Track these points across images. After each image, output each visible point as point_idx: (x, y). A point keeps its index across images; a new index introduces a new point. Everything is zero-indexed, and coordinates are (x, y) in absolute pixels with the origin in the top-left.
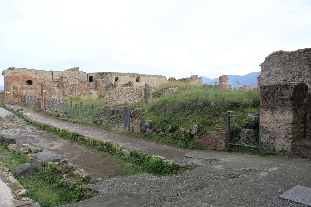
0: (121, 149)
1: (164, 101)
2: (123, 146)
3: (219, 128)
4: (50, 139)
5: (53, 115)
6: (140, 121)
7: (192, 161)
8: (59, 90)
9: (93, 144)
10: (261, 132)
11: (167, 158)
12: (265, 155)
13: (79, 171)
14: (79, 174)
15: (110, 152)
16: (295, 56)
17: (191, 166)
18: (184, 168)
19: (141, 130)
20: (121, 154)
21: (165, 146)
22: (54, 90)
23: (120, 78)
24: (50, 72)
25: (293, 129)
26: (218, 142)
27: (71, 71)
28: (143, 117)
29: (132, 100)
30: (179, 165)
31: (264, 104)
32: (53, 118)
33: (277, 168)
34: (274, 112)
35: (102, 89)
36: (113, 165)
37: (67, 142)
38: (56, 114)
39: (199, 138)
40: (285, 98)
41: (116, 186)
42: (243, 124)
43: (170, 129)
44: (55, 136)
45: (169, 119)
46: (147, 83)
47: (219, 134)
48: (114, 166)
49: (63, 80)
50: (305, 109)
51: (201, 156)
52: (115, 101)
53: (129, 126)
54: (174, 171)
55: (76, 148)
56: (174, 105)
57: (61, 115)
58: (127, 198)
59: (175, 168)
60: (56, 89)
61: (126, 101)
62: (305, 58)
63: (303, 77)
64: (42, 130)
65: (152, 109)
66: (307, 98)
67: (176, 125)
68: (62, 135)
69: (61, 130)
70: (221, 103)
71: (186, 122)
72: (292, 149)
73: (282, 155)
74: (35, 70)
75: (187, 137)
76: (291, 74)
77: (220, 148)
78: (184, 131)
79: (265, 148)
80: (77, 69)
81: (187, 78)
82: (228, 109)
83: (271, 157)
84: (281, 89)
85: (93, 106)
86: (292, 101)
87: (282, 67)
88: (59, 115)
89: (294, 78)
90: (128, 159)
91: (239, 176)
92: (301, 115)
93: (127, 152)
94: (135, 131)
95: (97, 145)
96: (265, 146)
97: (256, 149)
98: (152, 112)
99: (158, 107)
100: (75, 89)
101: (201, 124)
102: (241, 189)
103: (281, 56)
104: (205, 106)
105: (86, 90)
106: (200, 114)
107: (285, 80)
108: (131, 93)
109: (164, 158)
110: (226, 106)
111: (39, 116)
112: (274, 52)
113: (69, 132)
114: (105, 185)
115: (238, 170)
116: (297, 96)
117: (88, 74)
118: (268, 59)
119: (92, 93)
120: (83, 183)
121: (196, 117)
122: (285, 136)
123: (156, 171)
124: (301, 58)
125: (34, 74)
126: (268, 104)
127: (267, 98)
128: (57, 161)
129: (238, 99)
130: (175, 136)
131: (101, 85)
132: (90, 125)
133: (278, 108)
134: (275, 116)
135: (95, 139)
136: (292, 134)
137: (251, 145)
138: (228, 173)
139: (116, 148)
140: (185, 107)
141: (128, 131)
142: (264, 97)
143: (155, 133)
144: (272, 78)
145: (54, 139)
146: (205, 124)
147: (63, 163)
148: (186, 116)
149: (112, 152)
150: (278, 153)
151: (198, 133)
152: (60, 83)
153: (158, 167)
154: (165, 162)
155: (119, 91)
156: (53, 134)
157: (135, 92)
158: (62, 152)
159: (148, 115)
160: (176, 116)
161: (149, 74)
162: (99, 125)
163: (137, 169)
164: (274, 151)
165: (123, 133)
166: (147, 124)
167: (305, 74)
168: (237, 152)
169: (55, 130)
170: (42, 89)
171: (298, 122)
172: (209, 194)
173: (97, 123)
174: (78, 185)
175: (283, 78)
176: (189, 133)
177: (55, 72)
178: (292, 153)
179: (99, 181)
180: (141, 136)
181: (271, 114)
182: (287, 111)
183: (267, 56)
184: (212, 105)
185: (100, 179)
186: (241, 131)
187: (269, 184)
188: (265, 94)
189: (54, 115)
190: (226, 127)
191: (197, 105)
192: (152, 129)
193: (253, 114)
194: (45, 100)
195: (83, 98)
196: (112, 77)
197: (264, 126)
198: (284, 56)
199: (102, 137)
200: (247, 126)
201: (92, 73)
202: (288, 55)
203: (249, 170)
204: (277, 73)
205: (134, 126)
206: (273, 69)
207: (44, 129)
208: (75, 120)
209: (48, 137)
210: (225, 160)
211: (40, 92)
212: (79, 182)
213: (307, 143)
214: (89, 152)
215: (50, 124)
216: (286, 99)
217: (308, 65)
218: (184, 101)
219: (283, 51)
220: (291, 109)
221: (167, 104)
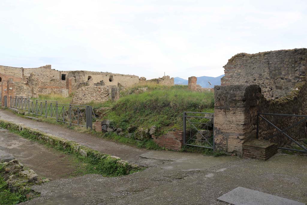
0: (79, 149)
1: (126, 101)
2: (81, 145)
3: (176, 129)
4: (10, 138)
5: (18, 113)
6: (101, 120)
7: (145, 162)
8: (29, 87)
9: (53, 144)
10: (215, 133)
11: (122, 158)
12: (218, 156)
13: (27, 172)
14: (27, 175)
15: (68, 152)
16: (256, 59)
17: (143, 166)
18: (136, 168)
19: (103, 129)
20: (78, 154)
21: (124, 146)
22: (22, 88)
23: (93, 76)
24: (21, 69)
25: (245, 130)
26: (174, 143)
27: (43, 69)
28: (105, 116)
29: (99, 99)
30: (132, 165)
31: (217, 104)
32: (18, 116)
33: (225, 169)
34: (227, 113)
35: (73, 87)
36: (69, 164)
37: (27, 141)
38: (22, 112)
39: (156, 138)
40: (237, 99)
41: (60, 187)
42: (200, 125)
43: (130, 129)
44: (16, 135)
45: (130, 119)
46: (120, 82)
47: (176, 134)
48: (69, 166)
49: (33, 78)
50: (257, 110)
51: (156, 157)
52: (81, 99)
53: (91, 125)
54: (128, 172)
55: (35, 148)
56: (135, 105)
57: (26, 113)
58: (65, 200)
59: (128, 168)
60: (25, 87)
61: (92, 100)
62: (265, 61)
63: (263, 79)
64: (4, 129)
65: (114, 109)
66: (260, 99)
67: (136, 125)
68: (23, 134)
69: (23, 128)
70: (180, 104)
71: (145, 123)
72: (243, 150)
73: (234, 156)
74: (4, 66)
75: (146, 138)
76: (252, 76)
77: (177, 149)
78: (142, 131)
79: (218, 149)
80: (49, 67)
81: (159, 78)
82: (186, 109)
83: (223, 158)
84: (233, 90)
85: (57, 104)
86: (244, 102)
87: (243, 69)
88: (24, 113)
89: (255, 80)
90: (84, 159)
91: (185, 178)
92: (253, 116)
93: (84, 152)
94: (96, 130)
95: (57, 144)
96: (218, 147)
97: (210, 149)
98: (114, 112)
99: (120, 106)
100: (46, 87)
101: (159, 124)
102: (182, 191)
103: (243, 59)
104: (164, 106)
105: (57, 88)
106: (159, 114)
107: (247, 82)
108: (98, 92)
109: (119, 158)
110: (185, 107)
111: (4, 114)
112: (237, 54)
113: (31, 131)
114: (50, 186)
115: (186, 172)
116: (249, 97)
117: (60, 72)
118: (231, 61)
119: (63, 91)
120: (28, 184)
121: (155, 117)
122: (237, 137)
123: (110, 171)
124: (261, 61)
125: (3, 71)
126: (221, 105)
127: (221, 99)
128: (7, 161)
129: (197, 99)
130: (134, 136)
131: (73, 84)
132: (54, 124)
133: (231, 109)
134: (228, 117)
135: (55, 138)
136: (244, 135)
137: (206, 146)
138: (176, 174)
139: (74, 148)
140: (146, 106)
141: (90, 131)
142: (218, 98)
143: (115, 133)
144: (235, 80)
145: (15, 138)
146: (163, 124)
147: (13, 163)
148: (146, 116)
149: (70, 151)
150: (230, 154)
151: (156, 133)
152: (29, 81)
153: (112, 167)
154: (119, 162)
155: (85, 90)
156: (15, 133)
157: (102, 92)
158: (19, 152)
159: (109, 115)
160: (136, 116)
161: (122, 74)
162: (63, 124)
163: (91, 169)
164: (227, 152)
165: (85, 132)
166: (108, 123)
167: (265, 77)
168: (192, 152)
169: (17, 129)
170: (8, 86)
171: (250, 123)
172: (148, 196)
173: (61, 122)
174: (22, 187)
175: (244, 80)
176: (147, 133)
177: (26, 69)
178: (243, 154)
179: (45, 182)
180: (102, 136)
181: (224, 115)
182: (239, 112)
183: (230, 58)
184: (171, 106)
185: (47, 180)
186: (197, 131)
187: (212, 185)
188: (219, 95)
189: (20, 113)
190: (183, 127)
191: (157, 105)
192: (112, 128)
193: (209, 115)
194: (11, 97)
195: (53, 96)
196: (84, 75)
197: (218, 127)
198: (246, 59)
199: (63, 136)
200: (203, 126)
201: (65, 72)
202: (249, 57)
203: (197, 171)
204: (240, 74)
205: (95, 125)
206: (235, 71)
207: (6, 128)
208: (39, 118)
209: (9, 136)
210: (178, 161)
211: (6, 89)
212: (25, 183)
213: (257, 144)
214: (47, 151)
215: (12, 123)
216: (238, 101)
217: (267, 68)
218: (145, 101)
219: (245, 53)
220: (243, 110)
221: (128, 105)
